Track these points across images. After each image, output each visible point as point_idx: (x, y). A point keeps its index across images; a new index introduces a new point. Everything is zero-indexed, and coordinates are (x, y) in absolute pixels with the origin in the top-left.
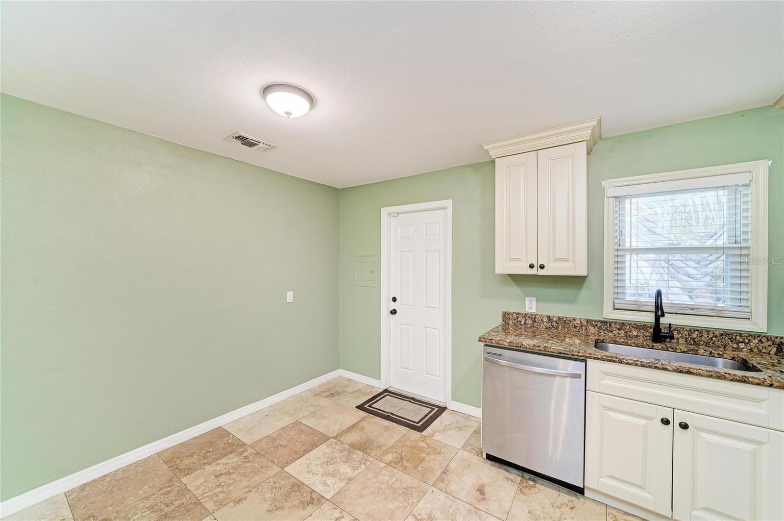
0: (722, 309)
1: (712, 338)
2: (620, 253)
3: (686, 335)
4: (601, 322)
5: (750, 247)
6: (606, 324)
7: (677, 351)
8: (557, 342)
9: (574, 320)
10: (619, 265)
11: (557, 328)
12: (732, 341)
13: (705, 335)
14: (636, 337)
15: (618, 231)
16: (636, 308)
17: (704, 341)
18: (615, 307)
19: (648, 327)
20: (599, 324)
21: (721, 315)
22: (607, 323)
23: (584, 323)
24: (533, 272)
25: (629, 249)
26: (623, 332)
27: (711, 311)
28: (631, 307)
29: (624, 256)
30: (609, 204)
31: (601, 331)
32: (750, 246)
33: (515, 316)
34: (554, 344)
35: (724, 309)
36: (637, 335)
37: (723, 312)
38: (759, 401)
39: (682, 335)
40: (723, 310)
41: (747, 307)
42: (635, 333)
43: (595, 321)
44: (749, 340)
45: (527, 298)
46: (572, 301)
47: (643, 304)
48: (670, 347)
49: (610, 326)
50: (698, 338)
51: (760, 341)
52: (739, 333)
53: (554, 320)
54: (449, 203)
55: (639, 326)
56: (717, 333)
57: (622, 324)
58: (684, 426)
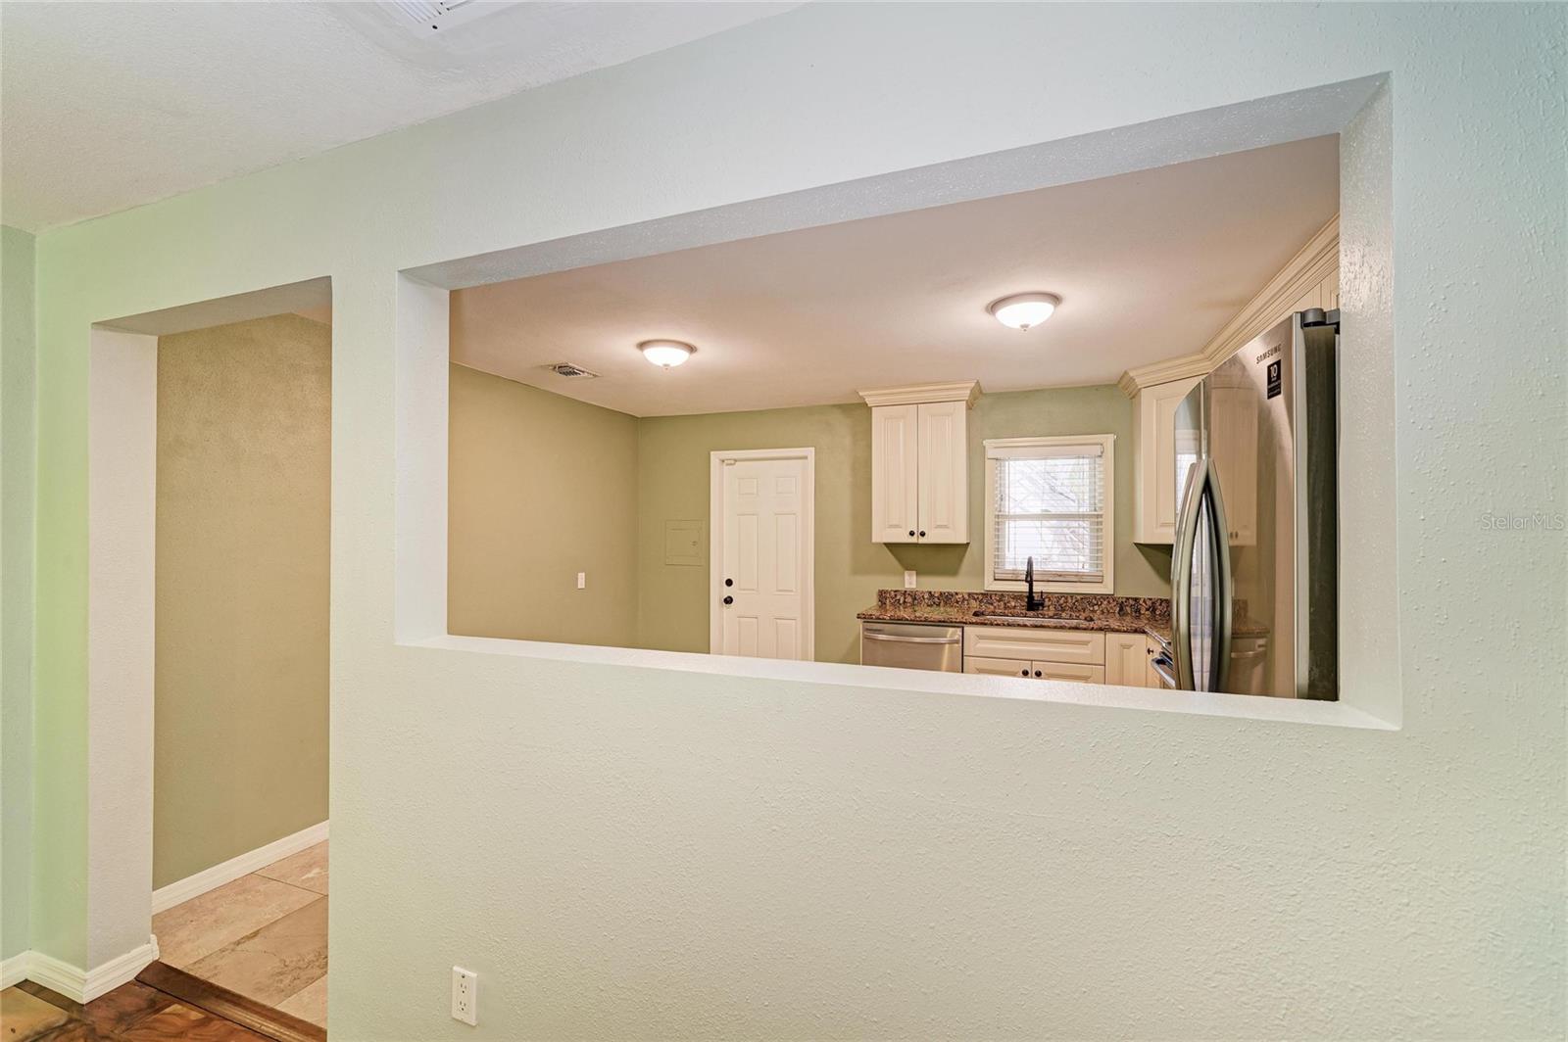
0: (1087, 574)
1: (1075, 603)
2: (1000, 520)
3: (1054, 602)
4: (982, 594)
5: (1103, 515)
6: (987, 596)
9: (957, 594)
10: (998, 533)
11: (938, 604)
12: (1090, 604)
13: (1070, 600)
14: (1013, 608)
15: (999, 495)
16: (1013, 578)
17: (1069, 607)
18: (995, 578)
19: (1023, 596)
20: (980, 597)
21: (1083, 580)
23: (966, 597)
24: (913, 540)
25: (1008, 515)
26: (1002, 603)
27: (1074, 577)
29: (1003, 522)
30: (990, 466)
31: (983, 604)
32: (1105, 514)
33: (893, 594)
37: (1084, 577)
38: (1086, 643)
39: (1051, 601)
41: (1099, 572)
42: (1013, 604)
43: (977, 594)
44: (1102, 602)
45: (906, 572)
46: (953, 574)
47: (1018, 573)
48: (1042, 615)
49: (990, 598)
50: (1065, 604)
51: (1109, 602)
52: (1095, 596)
53: (936, 595)
54: (810, 452)
55: (1016, 596)
56: (1079, 597)
57: (1002, 595)
58: (1039, 674)
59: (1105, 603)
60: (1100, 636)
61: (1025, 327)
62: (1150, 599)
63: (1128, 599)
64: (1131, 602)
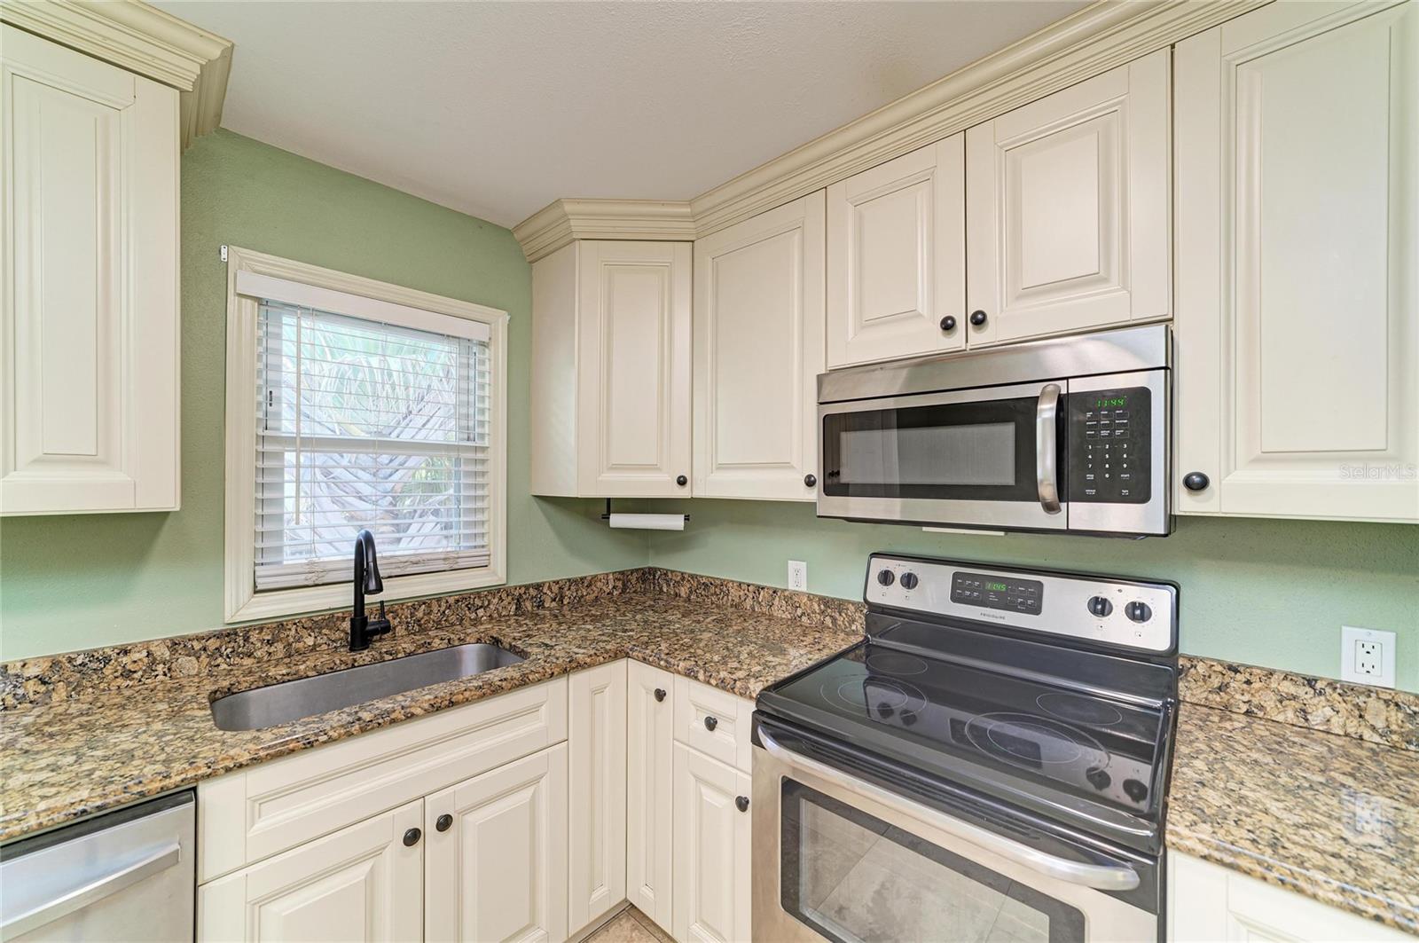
0: (456, 556)
1: (444, 612)
2: (268, 448)
3: (406, 618)
4: (218, 635)
5: (487, 448)
6: (235, 637)
7: (399, 656)
8: (55, 768)
9: (125, 651)
10: (266, 479)
12: (469, 609)
13: (435, 609)
14: (311, 651)
15: (264, 389)
16: (312, 579)
17: (434, 621)
18: (259, 588)
19: (338, 618)
20: (212, 644)
21: (456, 567)
22: (236, 634)
23: (163, 652)
25: (295, 438)
26: (280, 646)
27: (442, 562)
29: (279, 456)
30: (240, 315)
31: (220, 660)
32: (487, 445)
34: (42, 784)
35: (460, 555)
36: (314, 645)
37: (459, 560)
39: (400, 618)
40: (458, 558)
41: (483, 546)
42: (310, 641)
43: (199, 639)
44: (489, 601)
47: (330, 567)
48: (386, 653)
49: (246, 639)
50: (426, 618)
51: (501, 598)
52: (477, 593)
53: (32, 671)
55: (319, 622)
56: (452, 600)
57: (278, 628)
58: (444, 823)
59: (496, 601)
60: (558, 685)
62: (557, 583)
63: (527, 587)
64: (533, 592)
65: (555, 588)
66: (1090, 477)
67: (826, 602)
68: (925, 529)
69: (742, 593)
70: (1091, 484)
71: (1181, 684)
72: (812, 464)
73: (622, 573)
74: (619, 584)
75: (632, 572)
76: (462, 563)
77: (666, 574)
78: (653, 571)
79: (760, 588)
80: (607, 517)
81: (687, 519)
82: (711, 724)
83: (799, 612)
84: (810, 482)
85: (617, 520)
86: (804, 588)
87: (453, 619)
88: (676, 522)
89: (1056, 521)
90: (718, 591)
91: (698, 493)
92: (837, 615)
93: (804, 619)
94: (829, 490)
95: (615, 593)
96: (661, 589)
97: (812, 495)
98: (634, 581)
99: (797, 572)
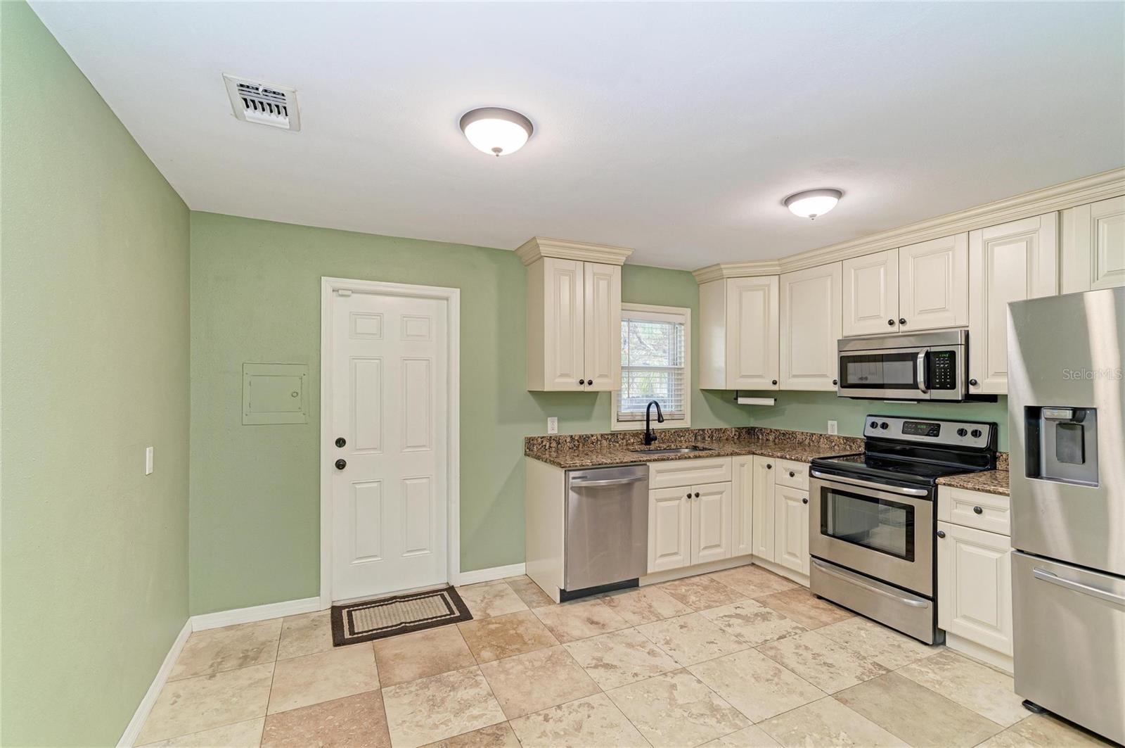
0: (673, 413)
1: (670, 436)
4: (611, 434)
6: (614, 436)
9: (592, 436)
11: (578, 447)
12: (679, 436)
14: (632, 444)
16: (632, 418)
17: (667, 439)
18: (619, 420)
19: (642, 433)
20: (610, 437)
21: (673, 418)
23: (599, 438)
24: (581, 388)
26: (625, 441)
28: (629, 418)
31: (611, 442)
32: (682, 367)
33: (540, 440)
35: (675, 414)
36: (635, 441)
41: (682, 411)
42: (632, 441)
43: (607, 435)
44: (685, 434)
45: (549, 419)
46: (588, 417)
47: (639, 415)
49: (617, 437)
50: (664, 438)
51: (689, 433)
52: (681, 430)
53: (576, 438)
54: (455, 294)
55: (635, 434)
56: (672, 432)
57: (624, 434)
58: (697, 495)
59: (687, 434)
60: (728, 459)
61: (813, 216)
62: (711, 430)
63: (699, 430)
64: (701, 432)
65: (710, 432)
66: (938, 381)
67: (847, 439)
68: (885, 401)
69: (803, 437)
70: (938, 383)
71: (997, 463)
72: (836, 376)
73: (739, 428)
74: (737, 433)
75: (743, 428)
76: (676, 417)
77: (761, 430)
78: (753, 429)
79: (812, 434)
80: (736, 399)
81: (775, 400)
82: (792, 475)
83: (833, 444)
84: (835, 383)
85: (741, 401)
86: (836, 433)
87: (673, 440)
88: (770, 402)
89: (927, 397)
90: (791, 437)
91: (782, 388)
92: (852, 444)
93: (836, 447)
94: (843, 387)
95: (735, 437)
96: (758, 438)
97: (836, 388)
98: (744, 433)
99: (833, 426)
